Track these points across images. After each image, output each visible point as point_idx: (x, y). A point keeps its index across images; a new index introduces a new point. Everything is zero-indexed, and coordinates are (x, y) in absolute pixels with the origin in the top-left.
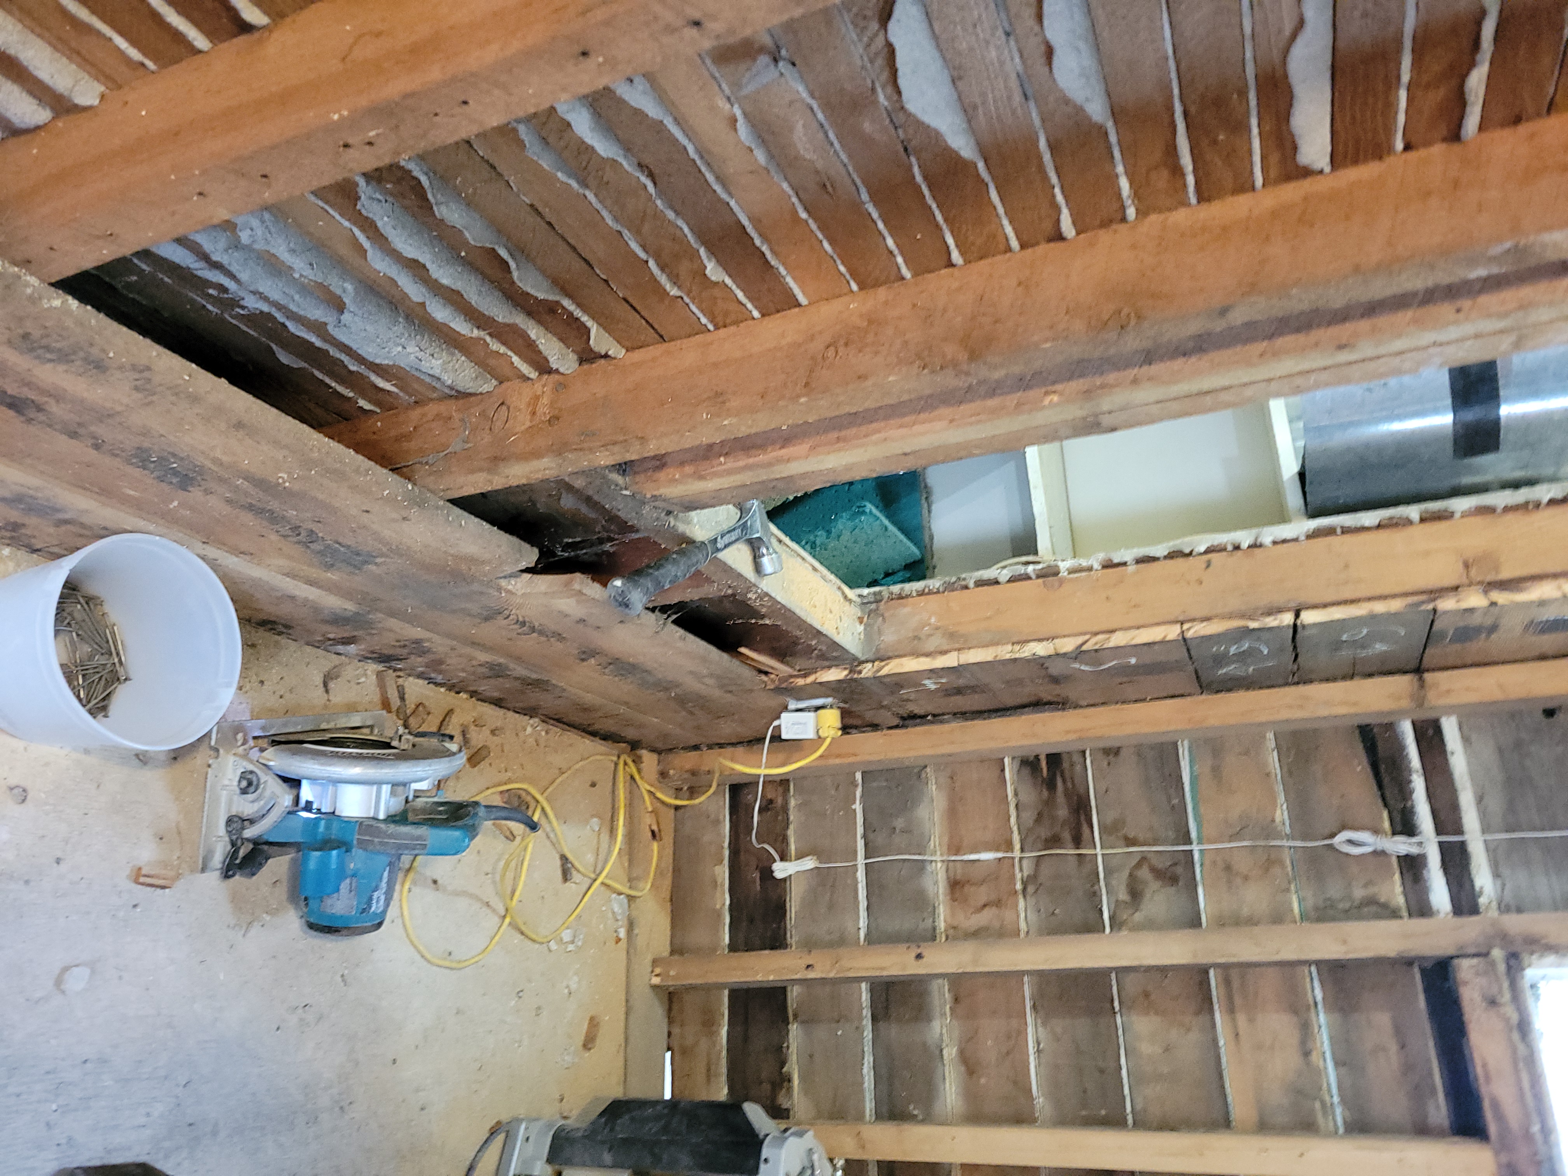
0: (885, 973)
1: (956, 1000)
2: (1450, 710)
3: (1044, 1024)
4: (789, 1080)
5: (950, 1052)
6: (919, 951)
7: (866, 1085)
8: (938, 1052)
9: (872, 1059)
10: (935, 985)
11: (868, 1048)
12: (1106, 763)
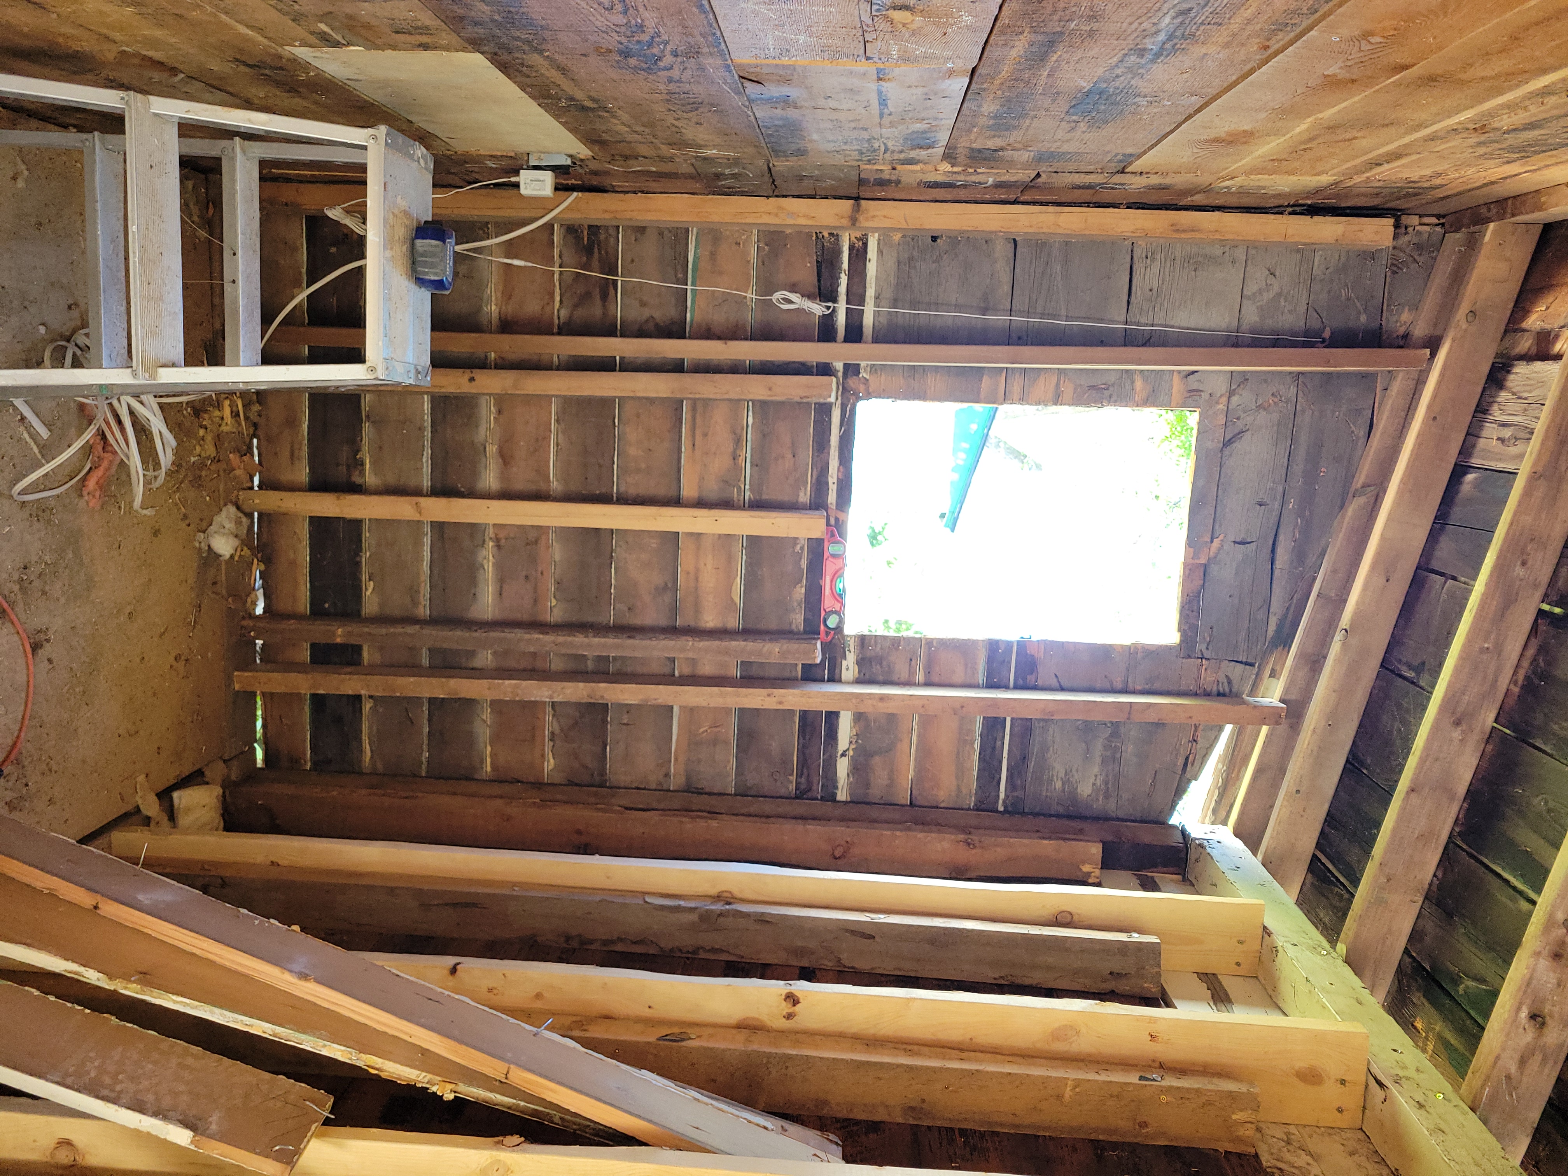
0: (443, 390)
1: (500, 412)
2: (875, 230)
3: (564, 433)
4: (362, 464)
5: (492, 449)
6: (472, 375)
7: (425, 470)
8: (482, 448)
9: (430, 452)
10: (483, 401)
11: (427, 444)
12: (633, 239)
